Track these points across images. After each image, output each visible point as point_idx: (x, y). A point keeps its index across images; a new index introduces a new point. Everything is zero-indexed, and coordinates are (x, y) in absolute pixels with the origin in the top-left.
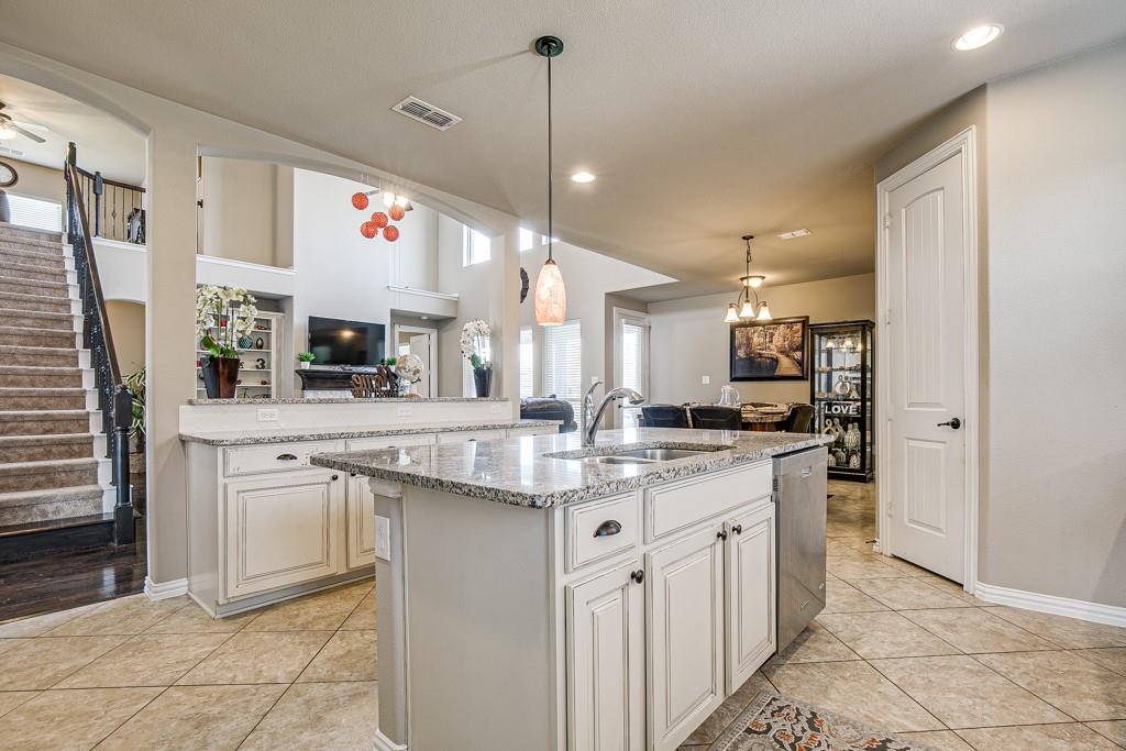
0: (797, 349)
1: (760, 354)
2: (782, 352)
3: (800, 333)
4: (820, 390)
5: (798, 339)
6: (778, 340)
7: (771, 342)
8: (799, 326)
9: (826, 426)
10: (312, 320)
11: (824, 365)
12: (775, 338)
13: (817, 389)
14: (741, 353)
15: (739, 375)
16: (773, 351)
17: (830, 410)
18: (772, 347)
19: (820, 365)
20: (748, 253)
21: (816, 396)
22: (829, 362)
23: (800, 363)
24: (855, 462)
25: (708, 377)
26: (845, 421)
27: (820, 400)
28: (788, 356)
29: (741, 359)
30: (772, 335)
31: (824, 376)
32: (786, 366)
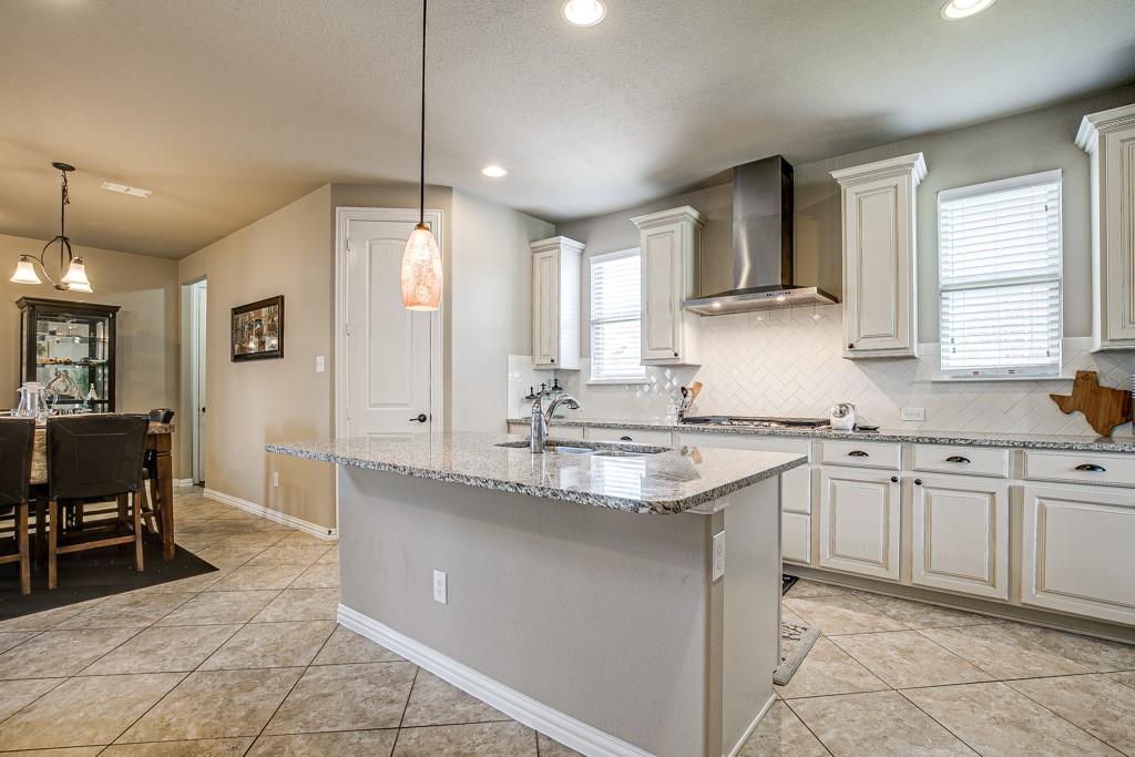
20: (64, 191)
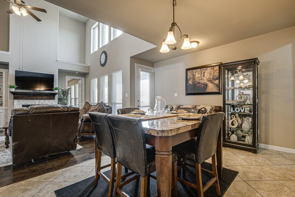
0: (216, 79)
1: (199, 82)
2: (209, 81)
3: (218, 71)
4: (228, 100)
5: (217, 74)
6: (207, 75)
7: (204, 76)
8: (217, 68)
9: (232, 119)
10: (16, 72)
11: (230, 86)
12: (205, 74)
13: (226, 98)
14: (190, 82)
15: (190, 92)
16: (205, 81)
17: (234, 110)
18: (205, 79)
19: (228, 86)
21: (227, 102)
22: (233, 84)
23: (218, 86)
24: (249, 140)
25: (177, 94)
26: (242, 116)
27: (228, 104)
28: (212, 83)
29: (190, 85)
30: (204, 73)
31: (230, 92)
32: (211, 87)
